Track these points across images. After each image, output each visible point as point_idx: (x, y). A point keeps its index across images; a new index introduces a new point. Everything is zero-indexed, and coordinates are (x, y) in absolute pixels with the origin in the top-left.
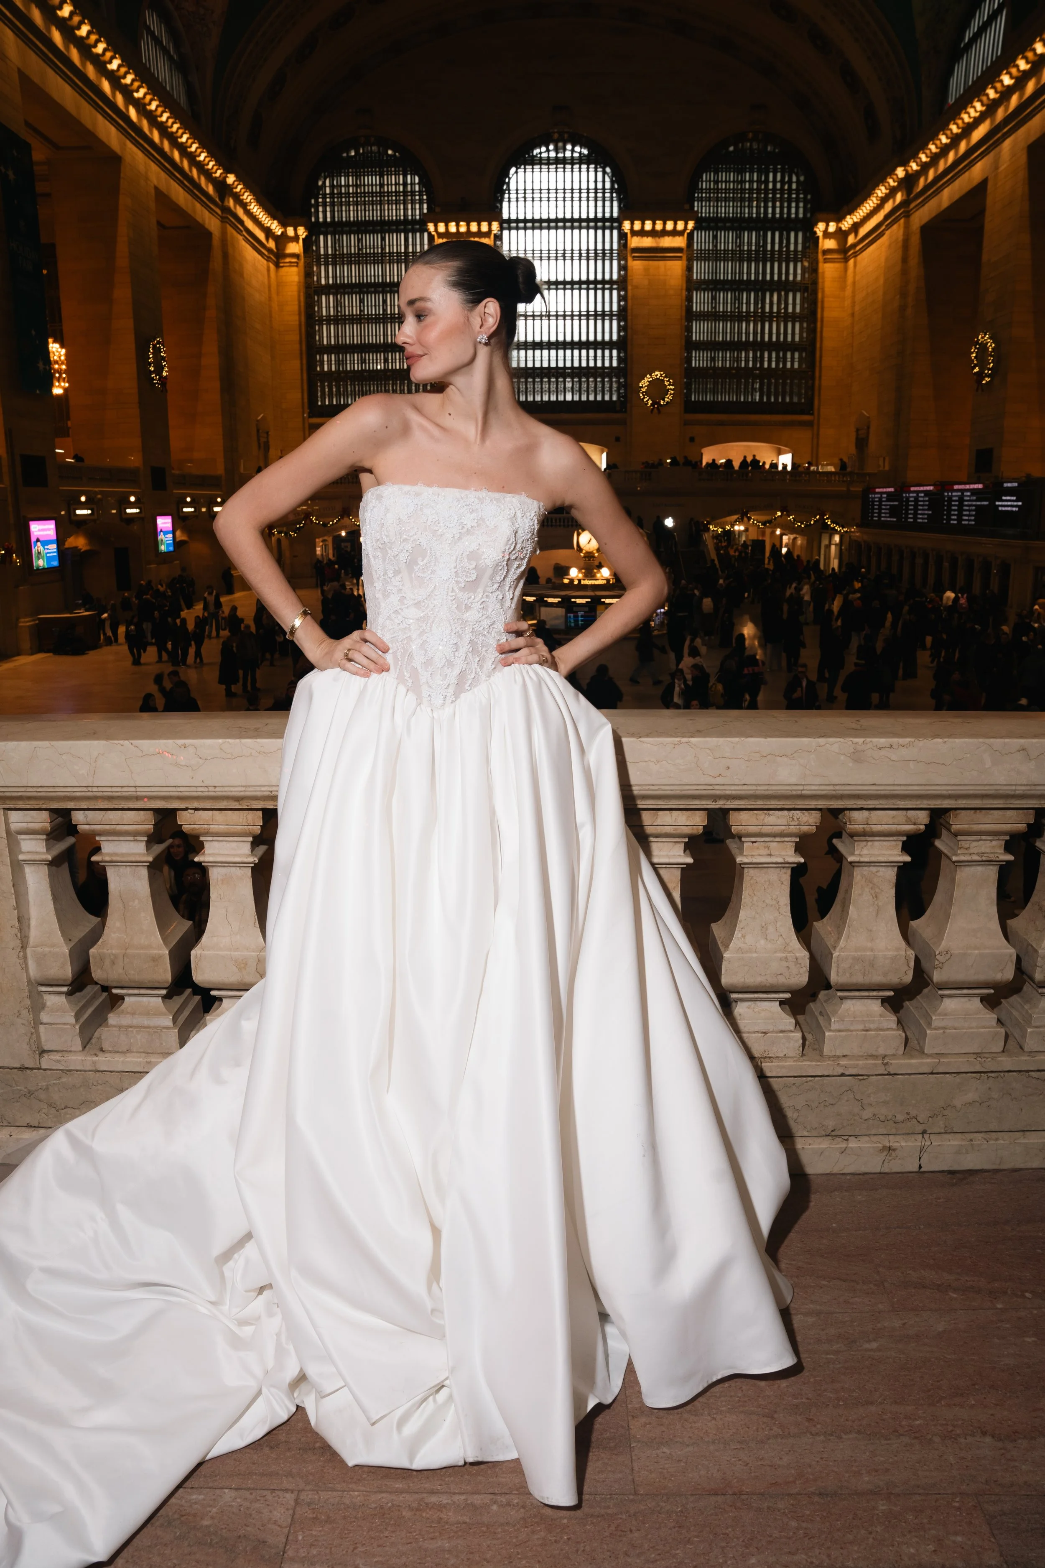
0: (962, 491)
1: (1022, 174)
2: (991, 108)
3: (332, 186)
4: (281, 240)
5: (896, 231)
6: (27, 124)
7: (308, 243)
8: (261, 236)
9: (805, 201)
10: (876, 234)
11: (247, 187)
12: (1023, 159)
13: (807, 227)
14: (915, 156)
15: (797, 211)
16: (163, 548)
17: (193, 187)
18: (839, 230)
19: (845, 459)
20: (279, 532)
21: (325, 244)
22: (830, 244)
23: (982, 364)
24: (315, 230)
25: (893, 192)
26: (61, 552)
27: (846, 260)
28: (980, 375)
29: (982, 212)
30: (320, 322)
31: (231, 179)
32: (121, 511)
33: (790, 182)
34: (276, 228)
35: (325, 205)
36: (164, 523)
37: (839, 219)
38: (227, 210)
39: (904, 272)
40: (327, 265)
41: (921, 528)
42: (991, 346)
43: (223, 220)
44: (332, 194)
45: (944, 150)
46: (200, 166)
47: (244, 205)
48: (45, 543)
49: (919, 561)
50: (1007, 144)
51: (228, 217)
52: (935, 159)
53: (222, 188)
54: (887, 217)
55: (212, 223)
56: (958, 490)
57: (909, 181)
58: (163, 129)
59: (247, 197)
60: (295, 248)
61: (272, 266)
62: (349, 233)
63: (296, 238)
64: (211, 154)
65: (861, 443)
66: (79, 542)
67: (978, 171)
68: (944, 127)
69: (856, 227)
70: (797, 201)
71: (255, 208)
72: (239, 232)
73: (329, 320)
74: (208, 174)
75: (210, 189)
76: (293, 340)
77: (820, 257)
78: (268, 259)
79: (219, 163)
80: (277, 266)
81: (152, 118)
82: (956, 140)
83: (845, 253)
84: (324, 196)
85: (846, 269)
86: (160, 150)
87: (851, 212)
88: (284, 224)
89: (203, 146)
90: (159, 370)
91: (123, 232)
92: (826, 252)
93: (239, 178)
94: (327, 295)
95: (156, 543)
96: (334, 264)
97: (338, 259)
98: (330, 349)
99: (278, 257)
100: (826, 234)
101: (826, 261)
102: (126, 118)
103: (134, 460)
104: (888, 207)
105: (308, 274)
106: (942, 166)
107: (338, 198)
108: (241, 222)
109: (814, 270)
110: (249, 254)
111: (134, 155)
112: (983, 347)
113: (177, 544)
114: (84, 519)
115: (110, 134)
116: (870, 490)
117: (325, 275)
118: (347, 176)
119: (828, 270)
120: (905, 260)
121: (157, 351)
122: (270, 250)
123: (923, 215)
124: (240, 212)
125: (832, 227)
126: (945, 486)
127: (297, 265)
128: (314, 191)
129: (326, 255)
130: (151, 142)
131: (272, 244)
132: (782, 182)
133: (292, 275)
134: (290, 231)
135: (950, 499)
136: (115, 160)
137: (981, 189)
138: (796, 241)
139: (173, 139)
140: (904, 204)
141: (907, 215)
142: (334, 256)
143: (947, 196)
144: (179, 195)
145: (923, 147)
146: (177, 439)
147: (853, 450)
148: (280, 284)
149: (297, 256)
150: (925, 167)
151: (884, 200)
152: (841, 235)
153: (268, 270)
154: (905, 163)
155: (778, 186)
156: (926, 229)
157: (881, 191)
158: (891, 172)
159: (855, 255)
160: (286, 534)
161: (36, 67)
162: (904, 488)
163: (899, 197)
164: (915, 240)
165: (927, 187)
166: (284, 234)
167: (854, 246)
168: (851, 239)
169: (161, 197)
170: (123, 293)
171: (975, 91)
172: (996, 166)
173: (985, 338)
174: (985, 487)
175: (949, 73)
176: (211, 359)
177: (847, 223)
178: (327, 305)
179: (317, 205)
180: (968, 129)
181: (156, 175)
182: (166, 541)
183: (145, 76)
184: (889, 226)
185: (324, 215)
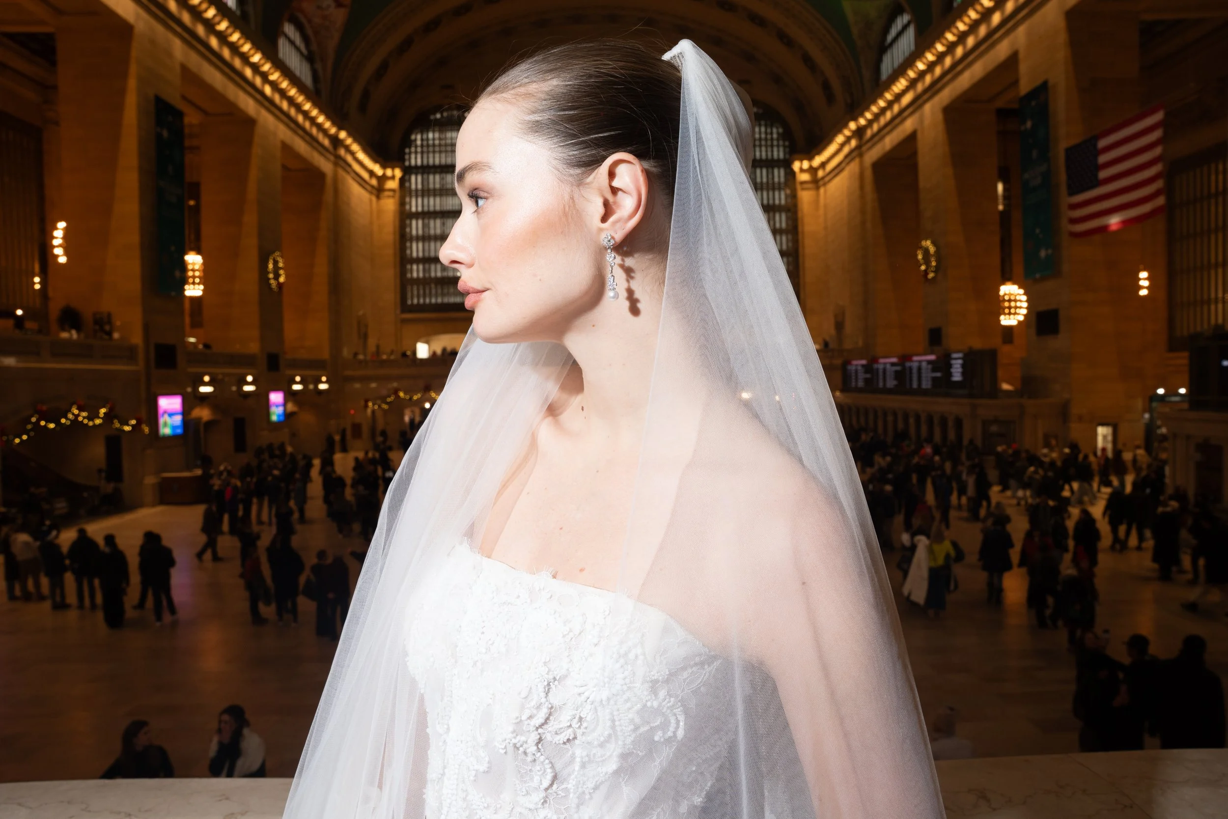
0: (920, 362)
1: (941, 127)
2: (913, 83)
3: (422, 140)
4: (382, 179)
5: (853, 167)
6: (184, 98)
7: (402, 181)
8: (365, 175)
9: (784, 146)
10: (838, 169)
11: (356, 140)
12: (940, 117)
13: (787, 164)
14: (862, 115)
15: (779, 153)
16: (274, 418)
17: (312, 141)
18: (811, 167)
19: (828, 339)
20: (374, 405)
21: (416, 182)
22: (805, 177)
23: (927, 261)
24: (408, 171)
25: (848, 140)
26: (186, 423)
27: (818, 188)
28: (926, 272)
29: (915, 153)
30: (411, 240)
31: (343, 135)
32: (240, 388)
33: (772, 133)
34: (378, 170)
35: (416, 153)
36: (276, 397)
37: (810, 159)
38: (338, 157)
39: (862, 196)
40: (417, 197)
41: (889, 391)
42: (932, 249)
43: (336, 164)
44: (422, 146)
45: (883, 111)
46: (320, 127)
47: (353, 154)
48: (171, 415)
49: (890, 418)
50: (927, 107)
51: (339, 162)
52: (877, 117)
53: (336, 142)
54: (846, 157)
55: (326, 166)
56: (917, 361)
57: (859, 132)
58: (291, 101)
59: (355, 147)
60: (392, 185)
61: (374, 199)
62: (434, 173)
63: (393, 177)
64: (328, 117)
65: (839, 326)
66: (204, 413)
67: (909, 125)
68: (881, 95)
69: (823, 165)
70: (778, 146)
71: (361, 156)
72: (348, 173)
73: (418, 238)
74: (325, 132)
75: (326, 142)
76: (389, 253)
77: (798, 187)
78: (371, 193)
79: (334, 123)
80: (378, 197)
81: (283, 93)
82: (890, 104)
83: (816, 183)
84: (416, 147)
85: (818, 195)
86: (287, 115)
87: (819, 153)
88: (384, 167)
89: (322, 111)
90: (277, 277)
91: (254, 174)
92: (803, 183)
93: (350, 134)
94: (417, 219)
95: (268, 414)
96: (423, 196)
97: (426, 192)
98: (418, 261)
99: (379, 191)
100: (802, 170)
101: (803, 189)
102: (262, 94)
103: (254, 347)
104: (846, 150)
105: (402, 204)
106: (883, 121)
107: (427, 148)
108: (350, 166)
109: (794, 196)
110: (356, 189)
111: (266, 119)
112: (926, 251)
113: (288, 416)
114: (206, 396)
115: (248, 105)
116: (847, 363)
117: (415, 205)
118: (434, 132)
119: (805, 197)
120: (862, 187)
121: (276, 263)
122: (372, 187)
123: (873, 154)
124: (349, 158)
125: (806, 164)
126: (905, 358)
127: (393, 197)
128: (407, 142)
129: (417, 190)
130: (280, 109)
131: (374, 182)
132: (766, 133)
133: (389, 205)
134: (389, 172)
135: (911, 369)
136: (250, 123)
137: (912, 138)
138: (779, 175)
139: (298, 108)
140: (858, 147)
141: (861, 155)
142: (423, 190)
143: (889, 142)
144: (301, 146)
145: (867, 108)
146: (290, 330)
147: (833, 331)
148: (380, 212)
149: (393, 190)
150: (870, 123)
151: (842, 145)
152: (813, 171)
153: (371, 201)
154: (855, 119)
155: (763, 136)
156: (877, 166)
157: (840, 139)
158: (846, 125)
159: (825, 184)
160: (379, 406)
161: (195, 61)
162: (875, 360)
163: (854, 143)
164: (869, 173)
165: (874, 136)
166: (384, 175)
167: (823, 178)
168: (820, 173)
169: (286, 147)
170: (250, 219)
171: (899, 72)
172: (921, 121)
173: (927, 243)
174: (938, 358)
175: (879, 61)
176: (321, 268)
177: (817, 161)
178: (416, 227)
179: (410, 153)
180: (898, 97)
181: (283, 132)
182: (276, 414)
183: (279, 65)
184: (848, 163)
185: (415, 160)
